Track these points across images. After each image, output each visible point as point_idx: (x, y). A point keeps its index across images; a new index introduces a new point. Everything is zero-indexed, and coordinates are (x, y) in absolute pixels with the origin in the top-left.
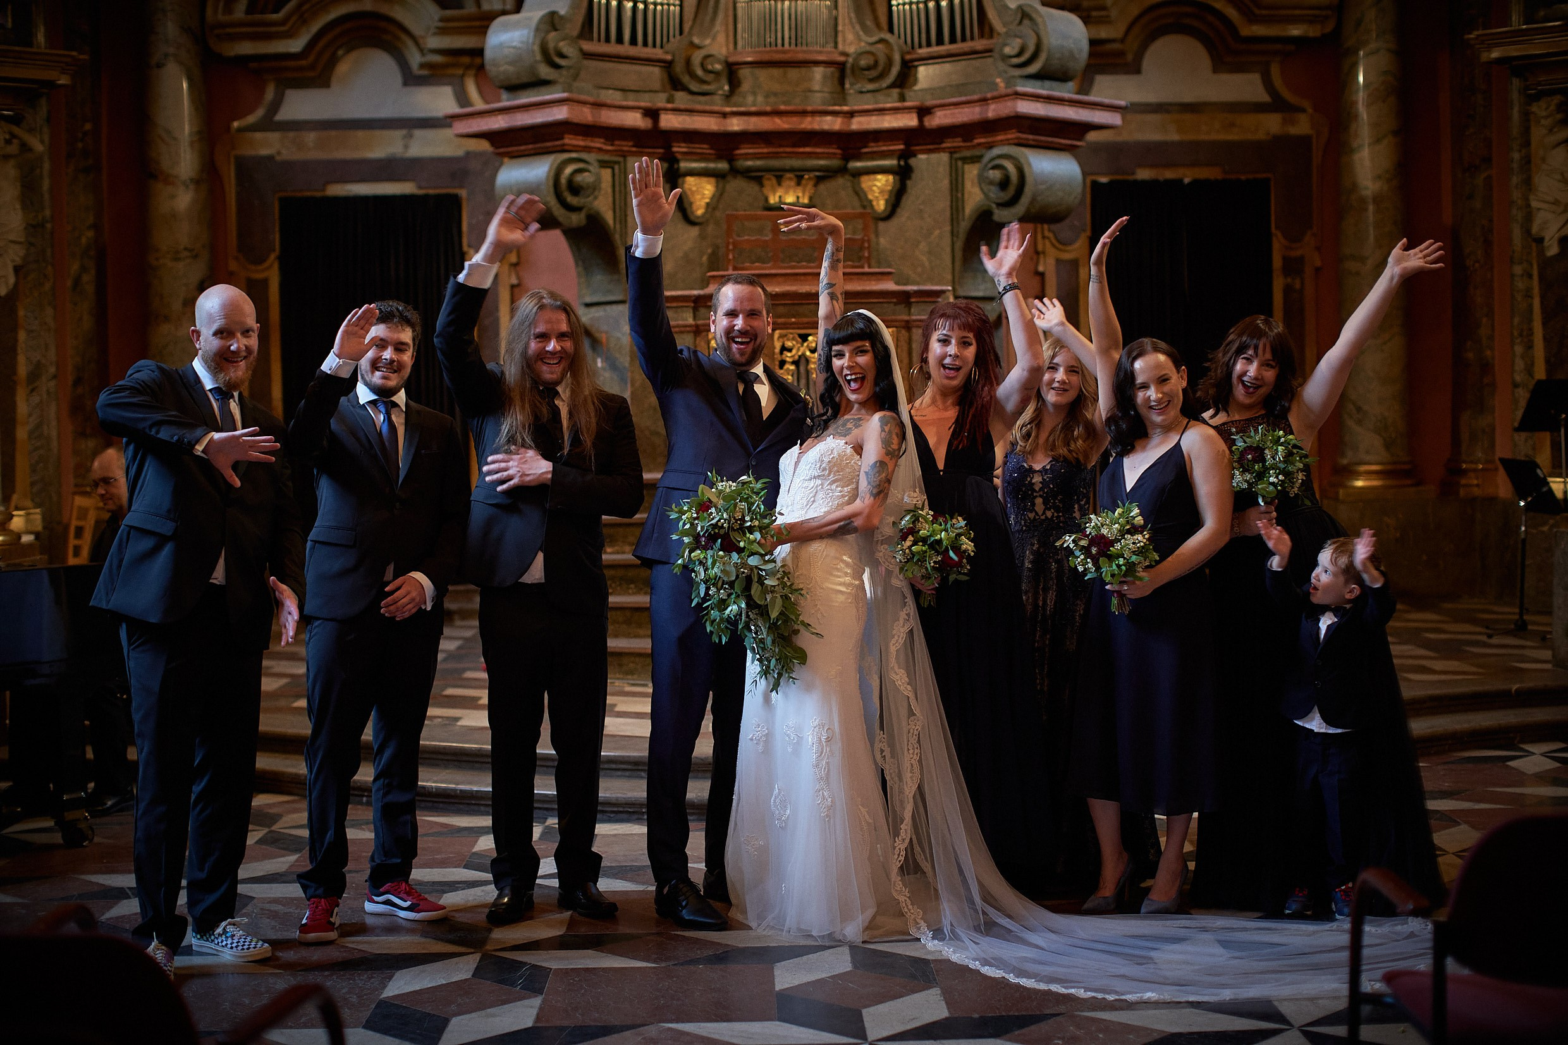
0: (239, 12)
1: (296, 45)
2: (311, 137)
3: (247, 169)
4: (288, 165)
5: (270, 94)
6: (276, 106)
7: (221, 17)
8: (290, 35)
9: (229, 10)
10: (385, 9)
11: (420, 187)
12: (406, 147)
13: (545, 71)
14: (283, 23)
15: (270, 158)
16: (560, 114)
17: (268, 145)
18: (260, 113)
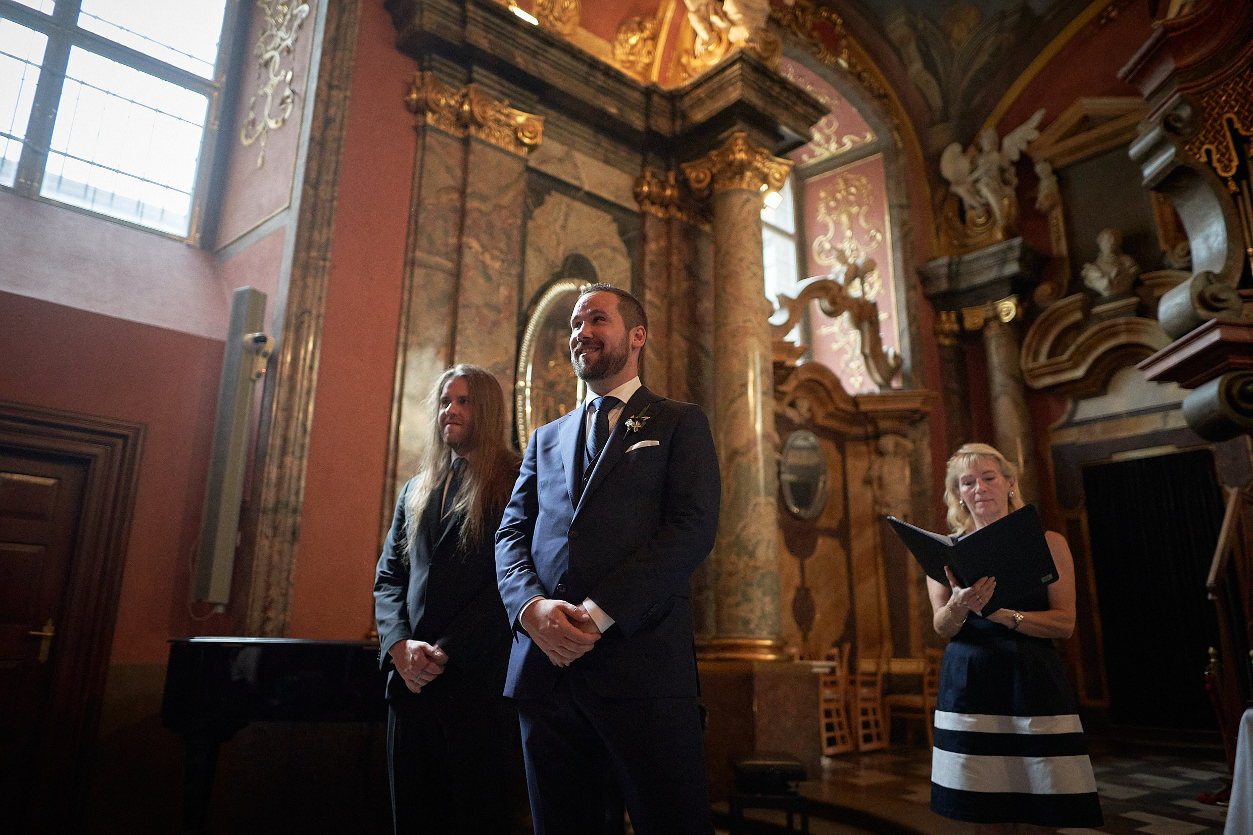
0: (1043, 359)
1: (1080, 373)
2: (1098, 428)
3: (1058, 452)
4: (1083, 447)
5: (1069, 406)
6: (1074, 412)
7: (1031, 365)
8: (1075, 366)
9: (1035, 358)
10: (1135, 339)
11: (1178, 448)
12: (1165, 423)
13: (1202, 313)
14: (1069, 360)
15: (1074, 444)
16: (1215, 336)
17: (1072, 436)
18: (1064, 418)
